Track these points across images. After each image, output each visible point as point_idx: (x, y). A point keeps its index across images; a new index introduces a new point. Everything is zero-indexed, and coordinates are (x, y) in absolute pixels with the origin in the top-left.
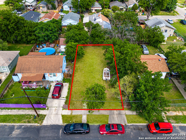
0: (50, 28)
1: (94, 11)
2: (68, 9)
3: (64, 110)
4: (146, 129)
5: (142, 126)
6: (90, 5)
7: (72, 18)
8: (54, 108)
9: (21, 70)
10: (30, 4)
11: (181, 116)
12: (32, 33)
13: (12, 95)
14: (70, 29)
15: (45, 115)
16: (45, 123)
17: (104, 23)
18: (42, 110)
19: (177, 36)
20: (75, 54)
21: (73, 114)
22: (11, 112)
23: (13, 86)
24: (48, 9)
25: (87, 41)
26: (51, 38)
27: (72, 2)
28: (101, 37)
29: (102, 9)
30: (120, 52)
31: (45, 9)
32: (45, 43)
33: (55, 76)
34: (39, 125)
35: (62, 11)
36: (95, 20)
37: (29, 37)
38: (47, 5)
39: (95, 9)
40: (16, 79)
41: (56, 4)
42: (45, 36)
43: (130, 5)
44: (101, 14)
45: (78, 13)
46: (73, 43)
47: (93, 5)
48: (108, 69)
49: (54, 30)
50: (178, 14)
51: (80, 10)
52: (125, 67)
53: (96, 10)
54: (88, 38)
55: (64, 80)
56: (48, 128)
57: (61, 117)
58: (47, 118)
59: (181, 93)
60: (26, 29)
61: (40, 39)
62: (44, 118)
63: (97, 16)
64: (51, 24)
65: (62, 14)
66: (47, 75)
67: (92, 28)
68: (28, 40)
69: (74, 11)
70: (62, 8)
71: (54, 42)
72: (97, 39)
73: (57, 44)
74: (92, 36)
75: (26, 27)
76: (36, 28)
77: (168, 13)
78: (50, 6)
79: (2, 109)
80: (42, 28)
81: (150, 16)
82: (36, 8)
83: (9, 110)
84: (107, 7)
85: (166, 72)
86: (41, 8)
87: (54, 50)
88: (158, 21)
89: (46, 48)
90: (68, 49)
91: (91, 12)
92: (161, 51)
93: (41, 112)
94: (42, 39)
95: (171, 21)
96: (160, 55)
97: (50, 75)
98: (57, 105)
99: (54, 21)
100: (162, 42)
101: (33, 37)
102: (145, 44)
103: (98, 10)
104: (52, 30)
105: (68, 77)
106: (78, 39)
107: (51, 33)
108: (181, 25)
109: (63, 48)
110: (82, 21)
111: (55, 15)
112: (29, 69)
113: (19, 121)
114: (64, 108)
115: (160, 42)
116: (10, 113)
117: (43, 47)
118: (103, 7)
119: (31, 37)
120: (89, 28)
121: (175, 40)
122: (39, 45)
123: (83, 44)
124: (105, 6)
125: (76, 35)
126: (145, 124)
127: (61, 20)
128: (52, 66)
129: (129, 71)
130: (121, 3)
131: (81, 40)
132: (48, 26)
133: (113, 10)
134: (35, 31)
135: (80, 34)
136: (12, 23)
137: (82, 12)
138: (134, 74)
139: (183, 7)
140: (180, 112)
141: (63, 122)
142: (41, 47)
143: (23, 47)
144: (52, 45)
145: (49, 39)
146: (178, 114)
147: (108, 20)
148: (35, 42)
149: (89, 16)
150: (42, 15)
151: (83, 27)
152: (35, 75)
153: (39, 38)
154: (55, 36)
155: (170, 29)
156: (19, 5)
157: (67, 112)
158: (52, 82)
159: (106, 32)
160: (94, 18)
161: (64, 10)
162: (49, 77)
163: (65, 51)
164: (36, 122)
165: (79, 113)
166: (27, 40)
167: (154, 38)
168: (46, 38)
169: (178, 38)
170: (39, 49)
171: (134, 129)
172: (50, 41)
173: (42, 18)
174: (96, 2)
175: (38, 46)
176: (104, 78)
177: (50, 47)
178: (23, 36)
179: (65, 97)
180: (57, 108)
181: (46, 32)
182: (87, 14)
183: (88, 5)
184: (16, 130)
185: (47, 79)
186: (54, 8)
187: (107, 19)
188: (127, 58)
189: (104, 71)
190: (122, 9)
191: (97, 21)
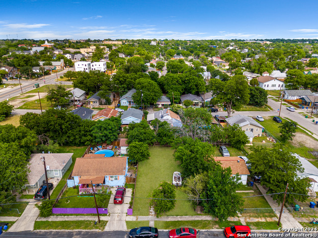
0: (110, 127)
1: (160, 106)
2: (127, 104)
3: (128, 216)
4: (222, 235)
5: (218, 232)
6: (155, 100)
7: (133, 115)
8: (117, 214)
9: (78, 172)
10: (78, 99)
11: (264, 222)
12: (88, 133)
13: (67, 201)
14: (133, 128)
15: (107, 222)
16: (107, 229)
17: (174, 121)
18: (103, 216)
19: (267, 136)
20: (139, 155)
21: (139, 220)
22: (67, 218)
23: (67, 191)
24: (101, 104)
25: (153, 141)
26: (110, 138)
27: (133, 97)
28: (170, 137)
29: (171, 105)
30: (191, 151)
31: (97, 105)
32: (101, 145)
33: (116, 179)
34: (100, 231)
35: (119, 106)
36: (162, 117)
37: (83, 137)
38: (99, 100)
39: (162, 103)
40: (70, 184)
41: (111, 98)
42: (103, 136)
43: (207, 99)
44: (170, 110)
45: (140, 109)
46: (137, 142)
47: (159, 99)
48: (179, 173)
49: (113, 129)
50: (271, 109)
51: (143, 105)
52: (196, 167)
53: (163, 105)
54: (154, 137)
55: (127, 186)
56: (111, 234)
57: (125, 224)
58: (110, 224)
59: (265, 199)
60: (82, 128)
61: (97, 140)
62: (106, 224)
63: (165, 112)
64: (111, 122)
65: (120, 110)
66: (107, 179)
67: (159, 127)
68: (82, 141)
69: (134, 106)
70: (119, 102)
71: (112, 143)
72: (165, 138)
73: (115, 145)
74: (159, 135)
75: (82, 126)
76: (93, 127)
77: (258, 109)
78: (104, 101)
79: (57, 216)
80: (101, 127)
81: (231, 113)
82: (85, 104)
83: (66, 217)
84: (177, 101)
85: (246, 175)
86: (91, 103)
87: (112, 152)
88: (241, 118)
89: (101, 150)
90: (131, 150)
91: (157, 107)
92: (245, 154)
93: (103, 218)
94: (99, 140)
95: (261, 118)
96: (242, 157)
97: (111, 179)
98: (119, 212)
99: (113, 119)
100: (246, 143)
101: (89, 137)
102: (225, 145)
103: (166, 105)
104: (111, 130)
105: (130, 182)
106: (143, 139)
107: (110, 133)
108: (275, 123)
109: (124, 150)
110: (146, 118)
111: (112, 111)
112: (88, 171)
113: (78, 227)
114: (128, 214)
115: (244, 143)
116: (67, 220)
117: (98, 150)
118: (172, 101)
119: (86, 138)
120: (155, 127)
121: (264, 141)
122: (94, 147)
123: (149, 144)
124: (175, 100)
125: (141, 133)
126: (222, 230)
127: (120, 117)
128: (114, 167)
129: (200, 171)
130: (195, 97)
131: (146, 140)
132: (107, 125)
133: (185, 105)
134: (92, 130)
135: (145, 133)
136: (66, 122)
137: (145, 108)
138: (205, 172)
139: (278, 101)
140: (263, 218)
141: (128, 228)
142: (96, 149)
143: (74, 150)
144: (111, 147)
145: (106, 140)
146: (260, 220)
147: (179, 117)
148: (89, 143)
149: (155, 112)
150: (95, 112)
151: (149, 126)
152: (95, 177)
153: (95, 138)
154: (114, 135)
155: (257, 128)
156: (65, 101)
157: (132, 218)
158: (112, 187)
159: (175, 131)
160: (160, 115)
161: (121, 105)
162: (110, 181)
163: (126, 153)
164: (97, 228)
165: (146, 220)
166: (80, 141)
167: (234, 137)
168: (104, 139)
169: (268, 139)
170: (93, 151)
171: (209, 235)
172: (108, 142)
173: (94, 115)
174: (163, 94)
175: (92, 148)
176: (174, 182)
177: (106, 149)
178: (77, 136)
179: (128, 203)
180: (119, 214)
181: (105, 132)
182: (152, 110)
183: (153, 99)
184: (76, 236)
185: (107, 183)
186: (108, 102)
187: (177, 116)
188: (198, 156)
189: (174, 175)
190: (196, 104)
191: (165, 118)
